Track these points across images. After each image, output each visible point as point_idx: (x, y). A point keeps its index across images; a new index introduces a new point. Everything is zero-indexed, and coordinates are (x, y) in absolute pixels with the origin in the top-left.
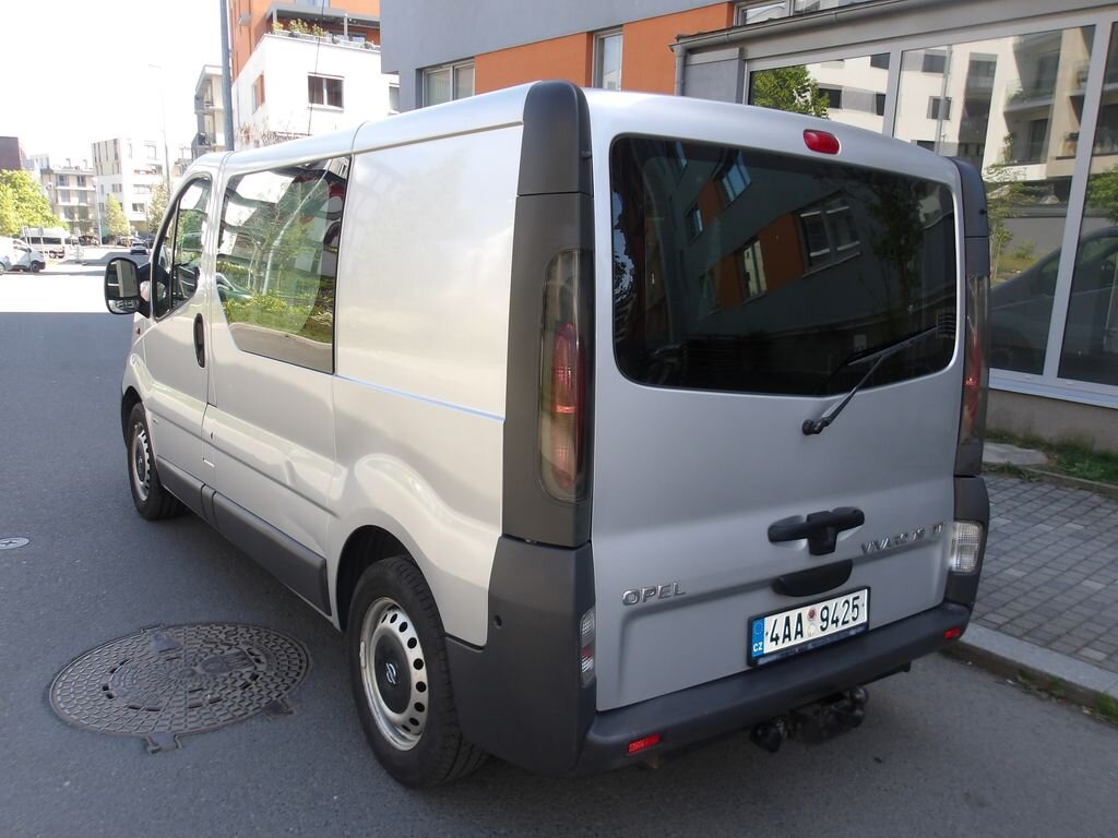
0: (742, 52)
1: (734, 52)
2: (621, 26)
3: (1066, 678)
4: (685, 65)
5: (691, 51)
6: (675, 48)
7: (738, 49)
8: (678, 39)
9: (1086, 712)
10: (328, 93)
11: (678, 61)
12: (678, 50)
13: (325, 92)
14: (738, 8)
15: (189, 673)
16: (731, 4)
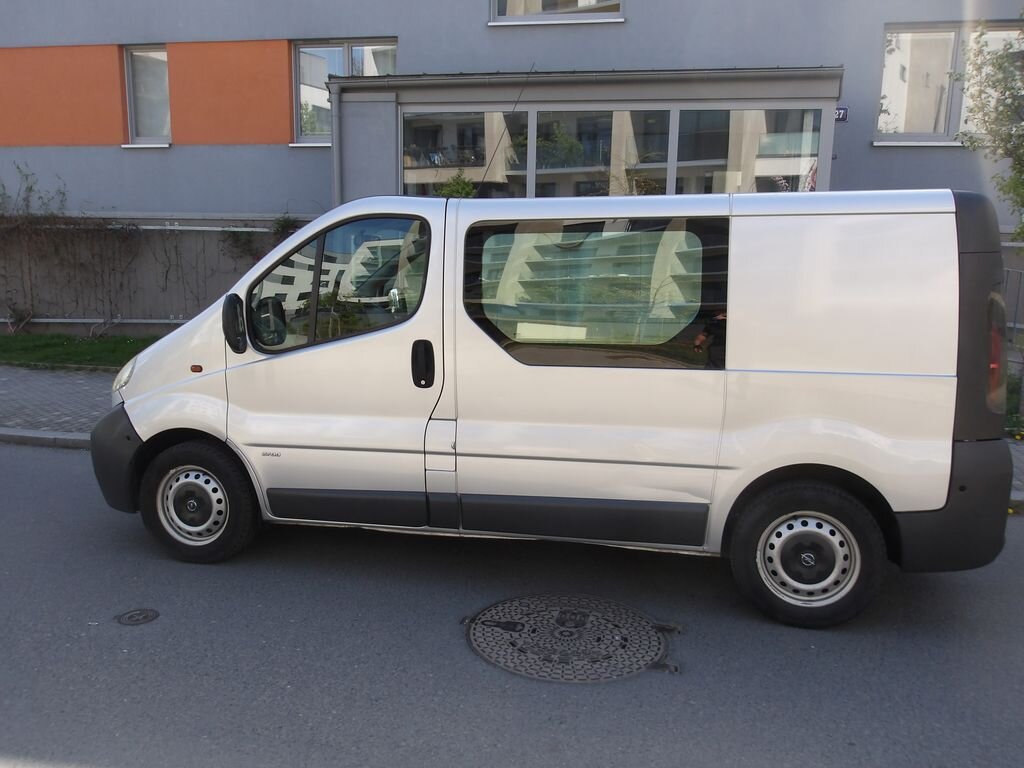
0: (397, 96)
1: (391, 96)
2: (163, 44)
5: (344, 90)
14: (295, 45)
15: (568, 633)
16: (290, 41)
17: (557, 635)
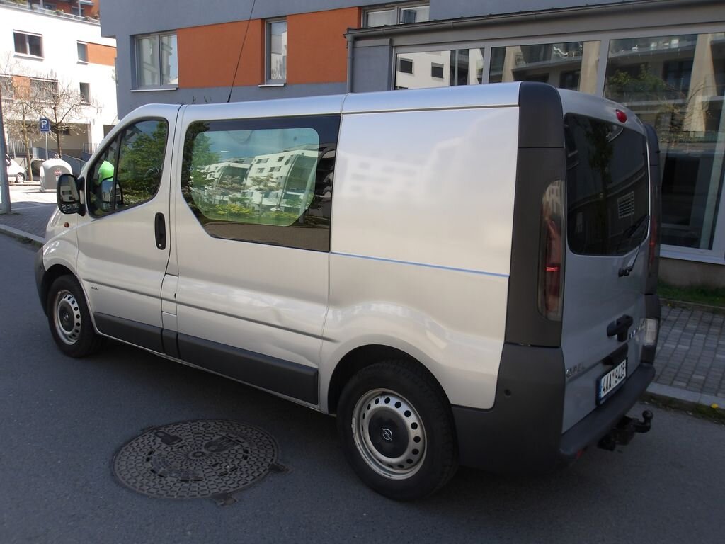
0: (391, 41)
1: (386, 41)
2: (285, 16)
3: (677, 397)
4: (354, 47)
5: (356, 39)
6: (347, 36)
7: (389, 40)
8: (348, 30)
9: (691, 414)
10: (30, 46)
11: (349, 44)
12: (349, 37)
13: (28, 45)
14: (364, 11)
15: (201, 454)
16: (360, 8)
17: (191, 458)
